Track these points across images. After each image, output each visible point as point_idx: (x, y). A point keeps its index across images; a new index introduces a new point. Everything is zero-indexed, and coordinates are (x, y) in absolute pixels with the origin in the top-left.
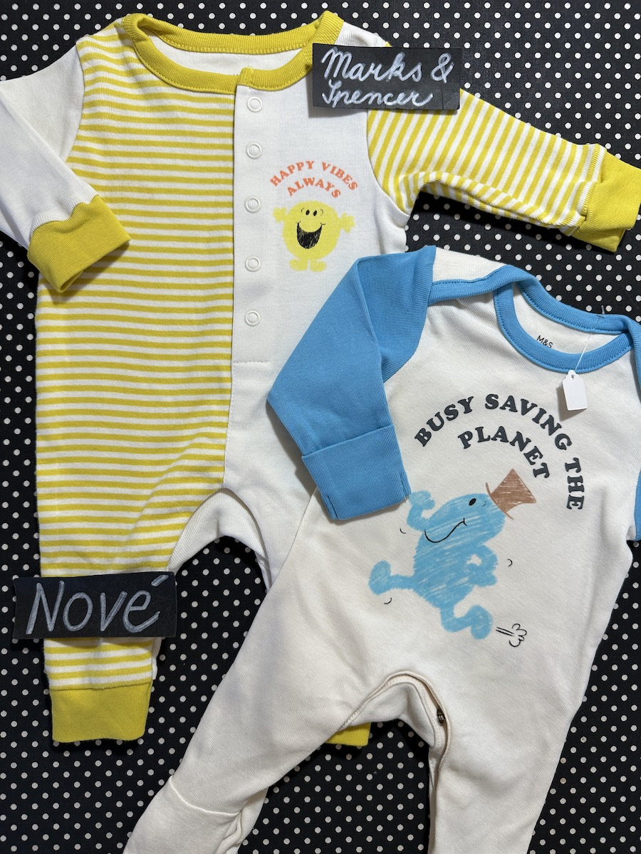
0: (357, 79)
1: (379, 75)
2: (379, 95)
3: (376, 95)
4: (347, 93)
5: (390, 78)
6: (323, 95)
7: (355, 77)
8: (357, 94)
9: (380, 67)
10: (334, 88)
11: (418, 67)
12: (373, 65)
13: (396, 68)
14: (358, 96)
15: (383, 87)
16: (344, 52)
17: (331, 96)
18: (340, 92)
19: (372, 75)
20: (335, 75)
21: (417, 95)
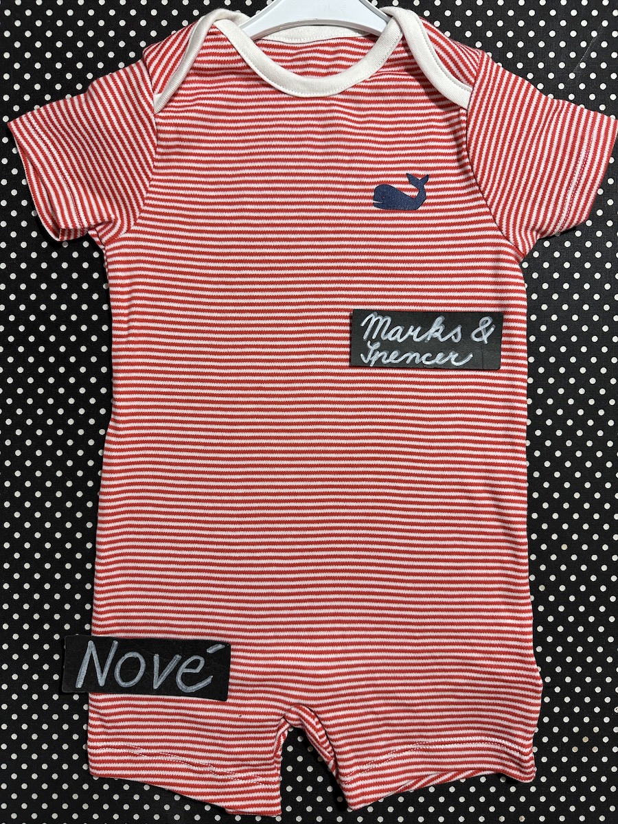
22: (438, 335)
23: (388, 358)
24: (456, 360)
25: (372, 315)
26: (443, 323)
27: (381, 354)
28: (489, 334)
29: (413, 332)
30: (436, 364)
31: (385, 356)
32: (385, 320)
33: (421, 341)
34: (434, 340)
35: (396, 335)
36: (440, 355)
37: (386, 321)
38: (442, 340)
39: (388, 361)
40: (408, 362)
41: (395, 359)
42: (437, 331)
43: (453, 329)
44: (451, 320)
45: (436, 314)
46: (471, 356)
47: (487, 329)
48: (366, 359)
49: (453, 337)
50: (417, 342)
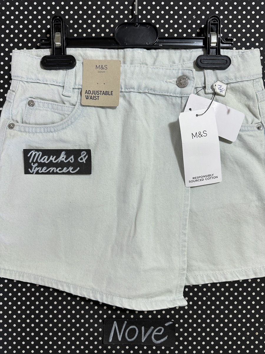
0: (45, 163)
1: (55, 160)
2: (55, 168)
3: (54, 168)
4: (40, 168)
5: (60, 161)
6: (29, 169)
7: (44, 161)
8: (45, 168)
9: (55, 157)
10: (34, 166)
11: (72, 157)
12: (52, 156)
13: (62, 157)
14: (45, 169)
15: (57, 165)
16: (38, 152)
17: (33, 170)
18: (37, 168)
19: (51, 161)
20: (34, 161)
21: (72, 168)
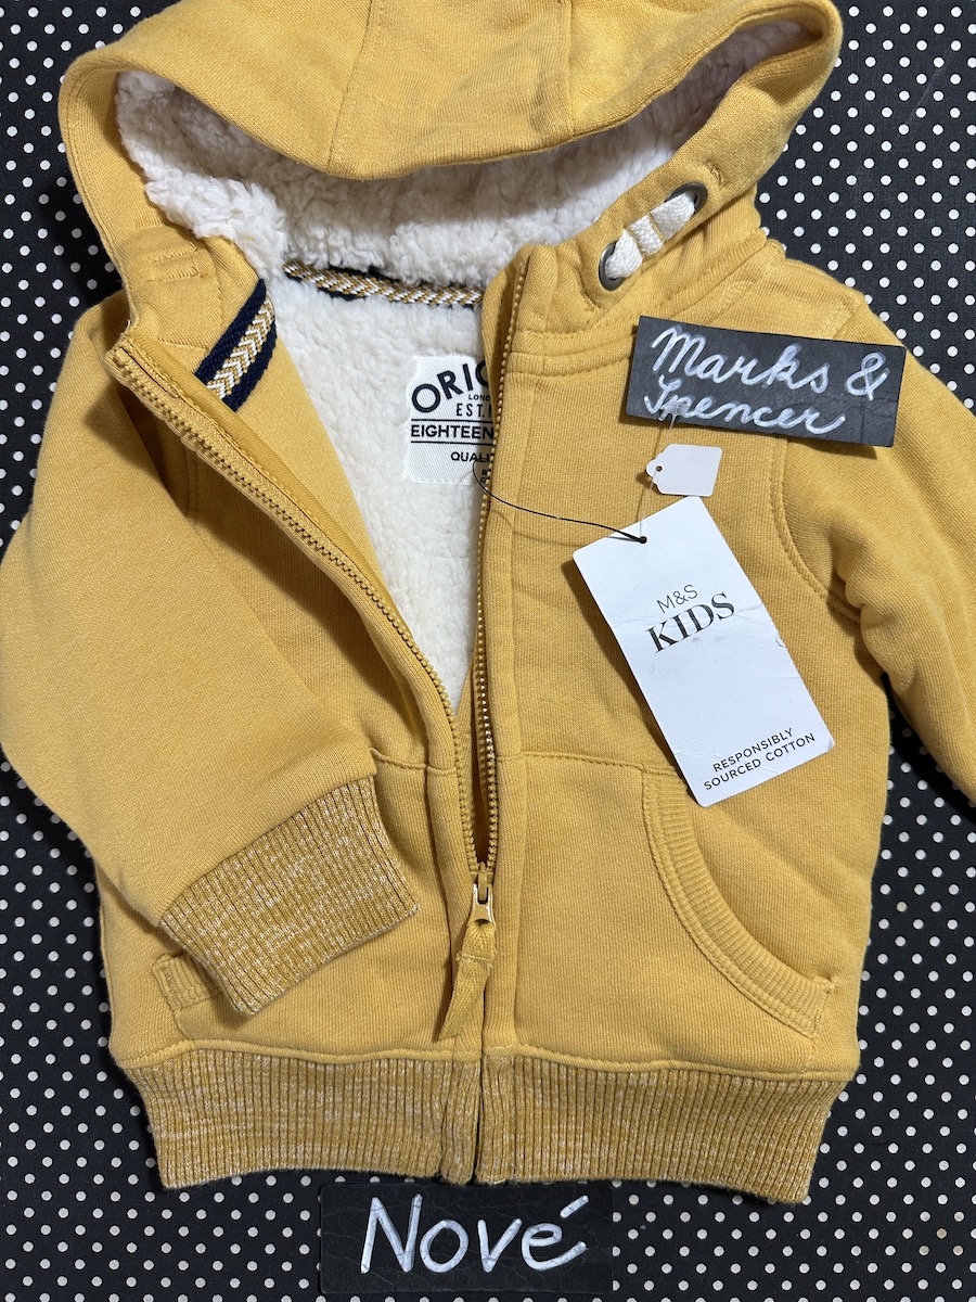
22: (787, 376)
23: (693, 407)
24: (816, 423)
25: (672, 330)
26: (798, 357)
27: (681, 400)
28: (877, 384)
29: (743, 368)
30: (777, 426)
31: (689, 404)
32: (694, 341)
33: (755, 386)
34: (779, 385)
35: (712, 370)
36: (787, 413)
37: (697, 344)
38: (793, 386)
39: (692, 414)
40: (728, 418)
41: (705, 412)
42: (786, 369)
43: (814, 370)
44: (813, 352)
45: (786, 340)
46: (843, 419)
47: (875, 375)
48: (653, 406)
49: (813, 384)
50: (748, 386)
